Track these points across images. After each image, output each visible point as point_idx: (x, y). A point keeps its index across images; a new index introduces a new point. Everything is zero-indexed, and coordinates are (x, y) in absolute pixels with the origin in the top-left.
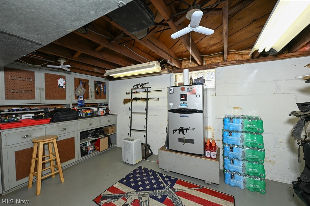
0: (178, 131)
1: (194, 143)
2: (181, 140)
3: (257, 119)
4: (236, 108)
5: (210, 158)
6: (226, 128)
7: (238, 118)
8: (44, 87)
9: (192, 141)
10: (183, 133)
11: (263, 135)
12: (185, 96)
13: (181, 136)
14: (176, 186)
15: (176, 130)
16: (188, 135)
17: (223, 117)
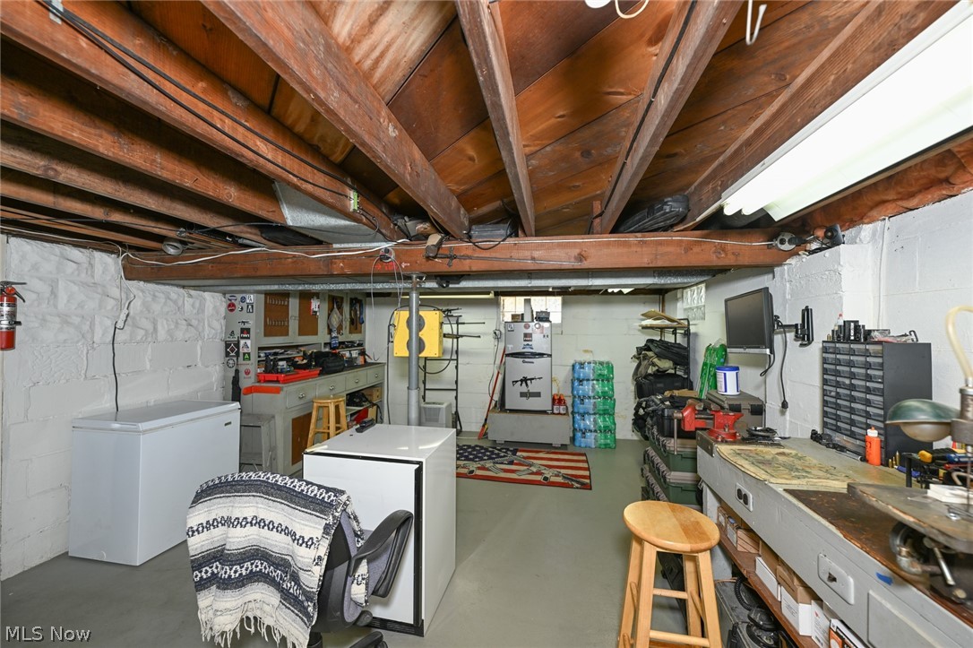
0: (520, 383)
1: (540, 396)
2: (523, 395)
3: (608, 363)
4: (586, 351)
5: (559, 414)
6: (576, 376)
7: (589, 363)
8: (298, 315)
9: (538, 395)
10: (527, 385)
11: (614, 381)
12: (530, 335)
13: (524, 389)
14: (518, 454)
15: (517, 382)
16: (533, 387)
17: (572, 362)
